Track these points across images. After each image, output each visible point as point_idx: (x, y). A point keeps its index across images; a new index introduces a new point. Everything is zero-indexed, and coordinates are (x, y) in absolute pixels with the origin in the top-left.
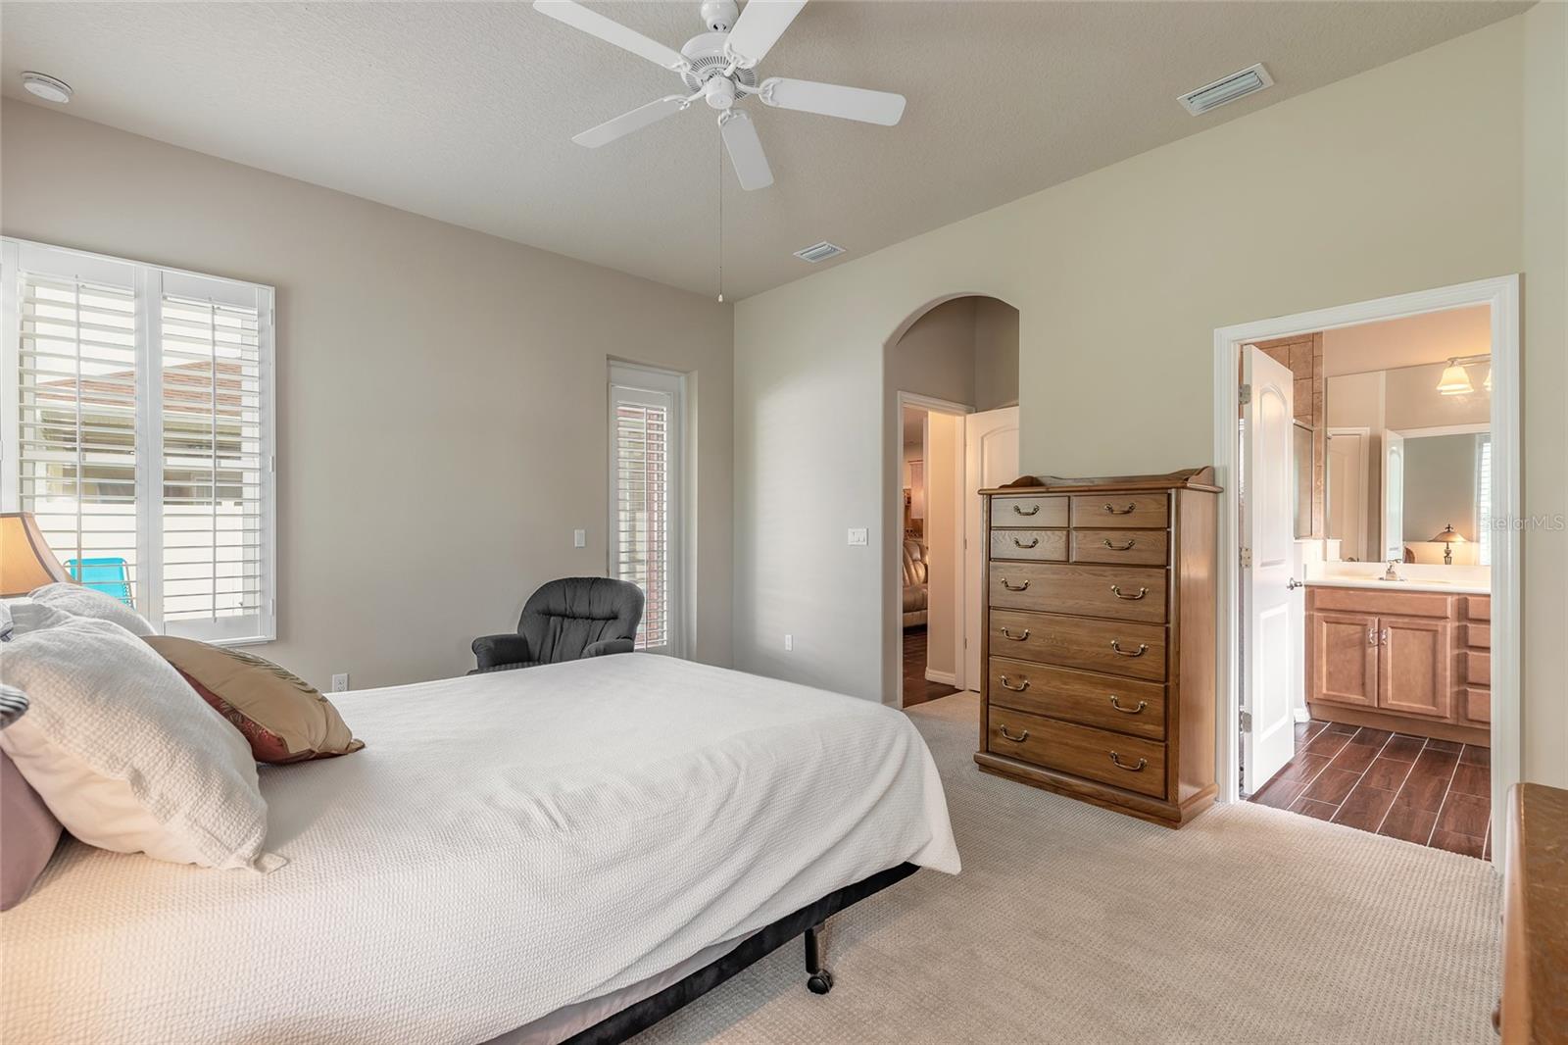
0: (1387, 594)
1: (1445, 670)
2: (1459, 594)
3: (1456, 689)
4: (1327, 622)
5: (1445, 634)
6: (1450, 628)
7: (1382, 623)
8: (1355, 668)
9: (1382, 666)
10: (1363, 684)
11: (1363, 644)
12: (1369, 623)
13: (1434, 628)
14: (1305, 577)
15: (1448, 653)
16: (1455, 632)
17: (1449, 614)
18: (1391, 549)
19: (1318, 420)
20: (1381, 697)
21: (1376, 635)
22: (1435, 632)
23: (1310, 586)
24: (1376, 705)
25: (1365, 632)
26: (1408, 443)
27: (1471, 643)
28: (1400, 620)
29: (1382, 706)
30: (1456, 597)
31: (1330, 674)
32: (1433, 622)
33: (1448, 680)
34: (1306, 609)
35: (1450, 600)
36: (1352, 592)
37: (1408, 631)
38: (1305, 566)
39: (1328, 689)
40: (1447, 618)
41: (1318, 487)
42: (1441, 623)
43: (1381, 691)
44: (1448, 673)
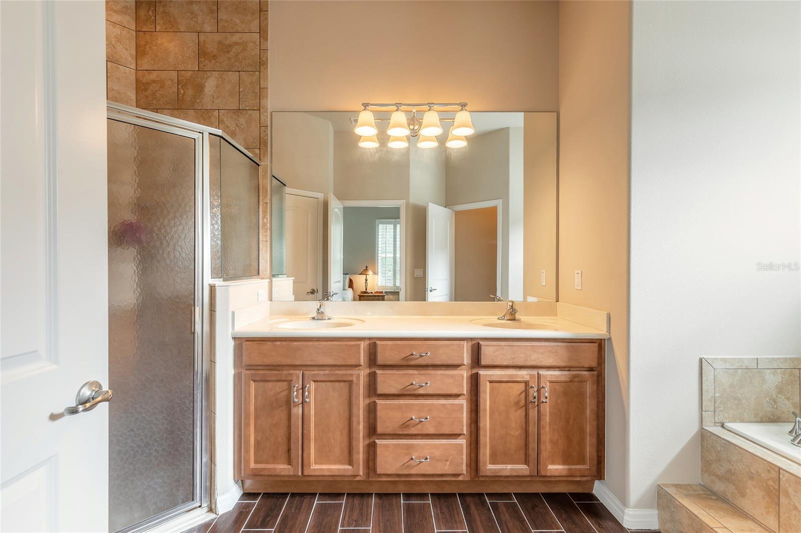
0: (310, 343)
1: (359, 423)
2: (370, 339)
3: (367, 442)
4: (254, 381)
5: (358, 384)
6: (362, 374)
7: (305, 376)
8: (281, 433)
9: (305, 427)
10: (289, 450)
11: (288, 403)
12: (294, 378)
13: (350, 379)
14: (233, 328)
15: (361, 403)
16: (367, 379)
17: (362, 363)
18: (335, 283)
19: (265, 155)
20: (305, 462)
21: (301, 391)
22: (350, 382)
23: (239, 338)
24: (300, 474)
25: (290, 389)
26: (347, 211)
27: (379, 391)
28: (321, 372)
29: (306, 473)
30: (367, 342)
31: (258, 443)
32: (349, 372)
33: (361, 434)
34: (235, 366)
35: (363, 345)
36: (278, 343)
37: (328, 383)
38: (233, 313)
39: (256, 462)
40: (360, 365)
41: (265, 225)
42: (355, 372)
43: (305, 456)
44: (361, 427)
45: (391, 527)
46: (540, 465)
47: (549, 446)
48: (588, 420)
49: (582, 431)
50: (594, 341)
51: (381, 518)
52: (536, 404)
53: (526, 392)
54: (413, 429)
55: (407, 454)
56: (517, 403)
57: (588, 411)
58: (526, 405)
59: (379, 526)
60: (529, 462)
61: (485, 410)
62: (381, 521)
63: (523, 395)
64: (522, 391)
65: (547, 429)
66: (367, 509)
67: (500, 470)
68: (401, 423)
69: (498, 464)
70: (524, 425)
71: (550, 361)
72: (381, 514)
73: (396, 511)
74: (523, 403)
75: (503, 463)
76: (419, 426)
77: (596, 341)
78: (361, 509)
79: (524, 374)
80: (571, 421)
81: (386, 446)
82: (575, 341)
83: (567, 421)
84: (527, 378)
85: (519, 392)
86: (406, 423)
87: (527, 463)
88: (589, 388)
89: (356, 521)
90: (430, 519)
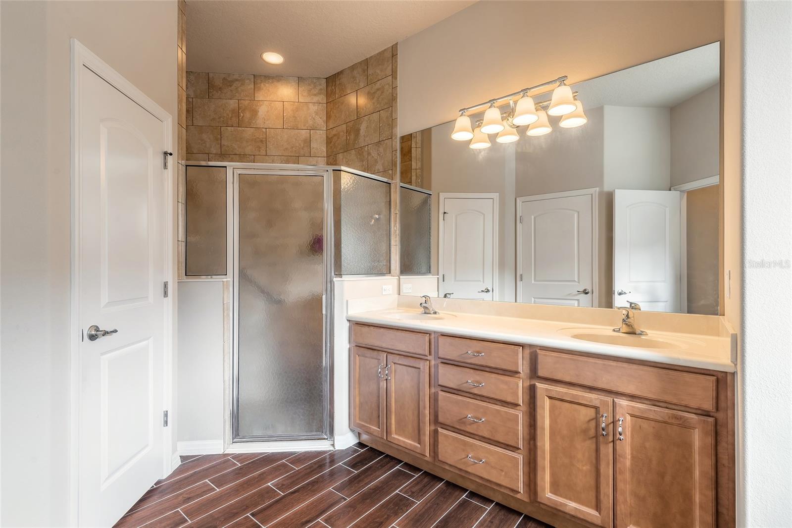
3: (432, 428)
4: (358, 355)
33: (428, 420)
45: (435, 509)
46: (616, 520)
47: (630, 499)
48: (697, 485)
49: (688, 497)
50: (712, 373)
51: (433, 500)
52: (611, 439)
53: (597, 420)
54: (468, 426)
55: (464, 450)
56: (585, 431)
57: (697, 473)
58: (596, 437)
59: (426, 504)
60: (600, 508)
61: (543, 429)
62: (431, 501)
63: (593, 424)
64: (591, 418)
65: (628, 475)
66: (429, 489)
67: (562, 504)
68: (458, 418)
69: (561, 496)
70: (594, 461)
71: (630, 389)
72: (436, 497)
73: (451, 501)
74: (592, 432)
75: (566, 498)
76: (475, 426)
77: (714, 373)
78: (425, 486)
79: (594, 398)
80: (668, 478)
81: (446, 436)
82: (676, 368)
83: (662, 475)
84: (597, 403)
85: (587, 419)
86: (464, 420)
87: (599, 509)
88: (698, 439)
89: (413, 493)
90: (474, 520)
